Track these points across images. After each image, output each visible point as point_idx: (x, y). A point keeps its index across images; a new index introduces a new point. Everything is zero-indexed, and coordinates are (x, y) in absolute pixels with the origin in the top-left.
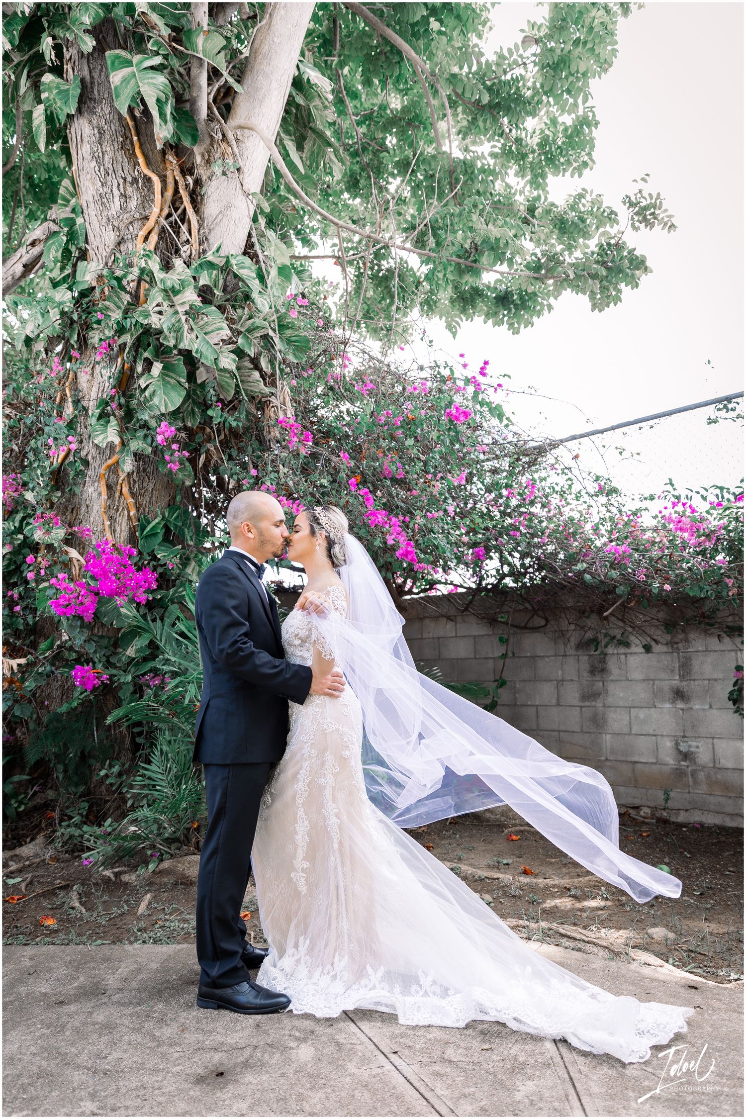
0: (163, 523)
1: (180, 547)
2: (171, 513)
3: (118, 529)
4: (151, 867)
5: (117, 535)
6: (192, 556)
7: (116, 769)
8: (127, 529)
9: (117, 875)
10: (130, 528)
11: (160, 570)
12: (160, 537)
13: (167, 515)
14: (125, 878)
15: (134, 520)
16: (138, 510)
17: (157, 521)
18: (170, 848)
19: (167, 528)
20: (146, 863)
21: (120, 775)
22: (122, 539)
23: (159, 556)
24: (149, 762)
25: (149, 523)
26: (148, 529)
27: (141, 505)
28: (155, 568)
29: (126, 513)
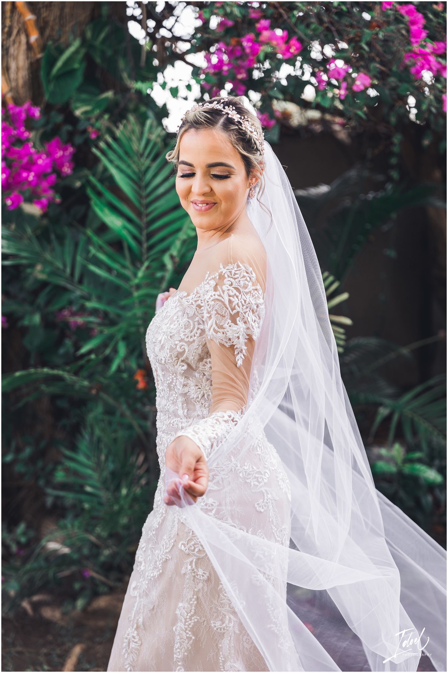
0: (83, 51)
1: (109, 94)
2: (96, 34)
3: (13, 66)
4: (80, 603)
5: (12, 75)
6: (131, 106)
7: (28, 451)
8: (27, 65)
9: (36, 606)
10: (31, 65)
11: (78, 140)
12: (78, 79)
13: (89, 34)
14: (48, 613)
15: (37, 49)
16: (41, 31)
17: (72, 49)
18: (107, 577)
19: (88, 59)
20: (74, 597)
21: (32, 460)
22: (21, 82)
23: (78, 113)
24: (74, 448)
25: (61, 52)
26: (59, 64)
27: (46, 23)
28: (71, 136)
29: (23, 38)
